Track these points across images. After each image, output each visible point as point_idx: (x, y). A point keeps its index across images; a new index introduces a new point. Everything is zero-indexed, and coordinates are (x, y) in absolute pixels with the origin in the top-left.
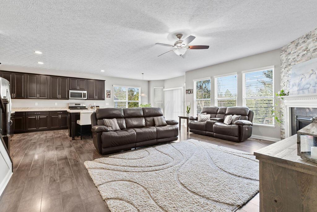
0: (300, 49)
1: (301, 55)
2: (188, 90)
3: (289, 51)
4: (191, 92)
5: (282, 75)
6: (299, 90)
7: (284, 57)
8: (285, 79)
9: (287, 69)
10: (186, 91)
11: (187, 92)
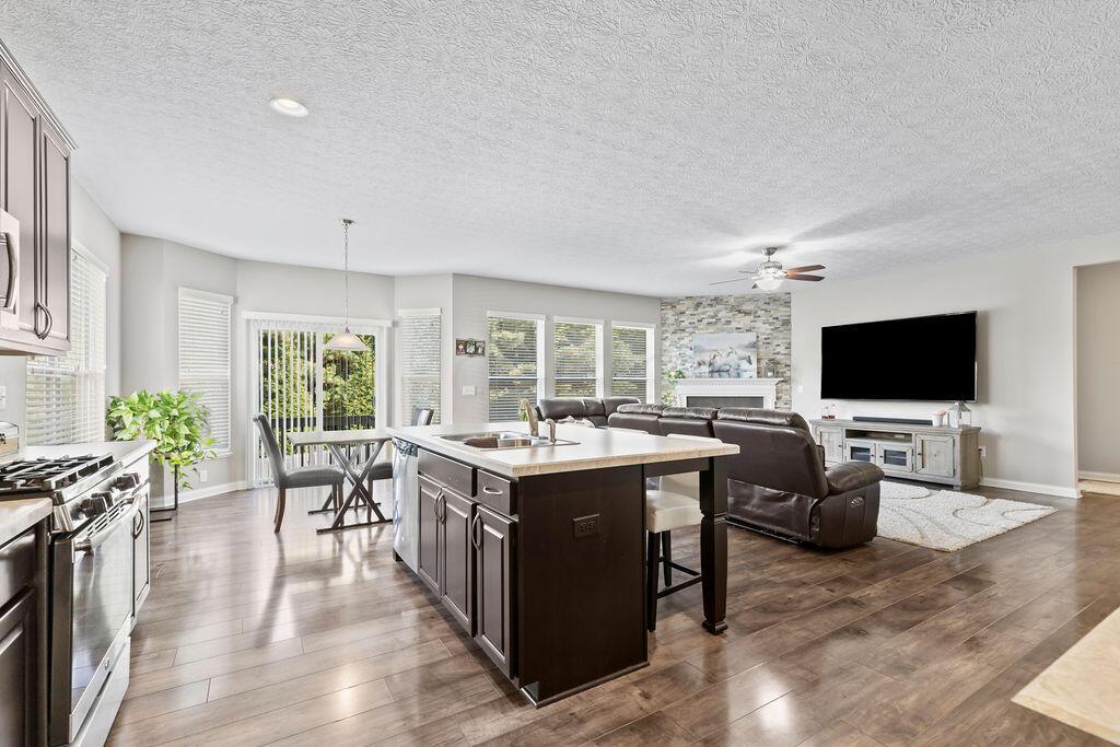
0: (703, 313)
1: (705, 321)
2: (466, 343)
3: (680, 308)
4: (476, 349)
5: (667, 343)
6: (712, 372)
7: (670, 315)
8: (675, 352)
9: (678, 335)
10: (458, 343)
11: (461, 347)
